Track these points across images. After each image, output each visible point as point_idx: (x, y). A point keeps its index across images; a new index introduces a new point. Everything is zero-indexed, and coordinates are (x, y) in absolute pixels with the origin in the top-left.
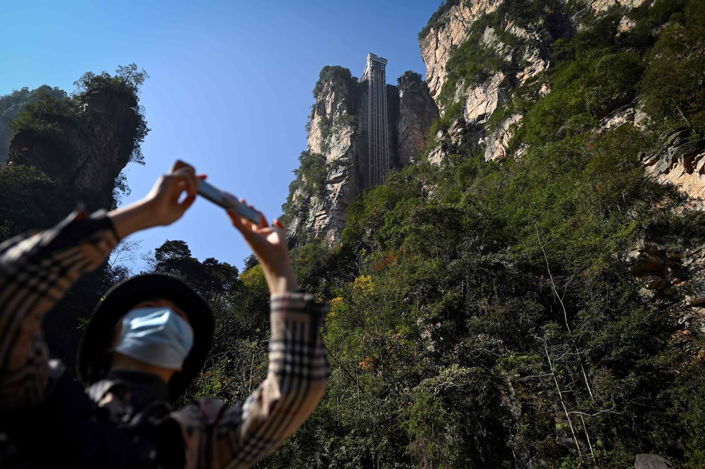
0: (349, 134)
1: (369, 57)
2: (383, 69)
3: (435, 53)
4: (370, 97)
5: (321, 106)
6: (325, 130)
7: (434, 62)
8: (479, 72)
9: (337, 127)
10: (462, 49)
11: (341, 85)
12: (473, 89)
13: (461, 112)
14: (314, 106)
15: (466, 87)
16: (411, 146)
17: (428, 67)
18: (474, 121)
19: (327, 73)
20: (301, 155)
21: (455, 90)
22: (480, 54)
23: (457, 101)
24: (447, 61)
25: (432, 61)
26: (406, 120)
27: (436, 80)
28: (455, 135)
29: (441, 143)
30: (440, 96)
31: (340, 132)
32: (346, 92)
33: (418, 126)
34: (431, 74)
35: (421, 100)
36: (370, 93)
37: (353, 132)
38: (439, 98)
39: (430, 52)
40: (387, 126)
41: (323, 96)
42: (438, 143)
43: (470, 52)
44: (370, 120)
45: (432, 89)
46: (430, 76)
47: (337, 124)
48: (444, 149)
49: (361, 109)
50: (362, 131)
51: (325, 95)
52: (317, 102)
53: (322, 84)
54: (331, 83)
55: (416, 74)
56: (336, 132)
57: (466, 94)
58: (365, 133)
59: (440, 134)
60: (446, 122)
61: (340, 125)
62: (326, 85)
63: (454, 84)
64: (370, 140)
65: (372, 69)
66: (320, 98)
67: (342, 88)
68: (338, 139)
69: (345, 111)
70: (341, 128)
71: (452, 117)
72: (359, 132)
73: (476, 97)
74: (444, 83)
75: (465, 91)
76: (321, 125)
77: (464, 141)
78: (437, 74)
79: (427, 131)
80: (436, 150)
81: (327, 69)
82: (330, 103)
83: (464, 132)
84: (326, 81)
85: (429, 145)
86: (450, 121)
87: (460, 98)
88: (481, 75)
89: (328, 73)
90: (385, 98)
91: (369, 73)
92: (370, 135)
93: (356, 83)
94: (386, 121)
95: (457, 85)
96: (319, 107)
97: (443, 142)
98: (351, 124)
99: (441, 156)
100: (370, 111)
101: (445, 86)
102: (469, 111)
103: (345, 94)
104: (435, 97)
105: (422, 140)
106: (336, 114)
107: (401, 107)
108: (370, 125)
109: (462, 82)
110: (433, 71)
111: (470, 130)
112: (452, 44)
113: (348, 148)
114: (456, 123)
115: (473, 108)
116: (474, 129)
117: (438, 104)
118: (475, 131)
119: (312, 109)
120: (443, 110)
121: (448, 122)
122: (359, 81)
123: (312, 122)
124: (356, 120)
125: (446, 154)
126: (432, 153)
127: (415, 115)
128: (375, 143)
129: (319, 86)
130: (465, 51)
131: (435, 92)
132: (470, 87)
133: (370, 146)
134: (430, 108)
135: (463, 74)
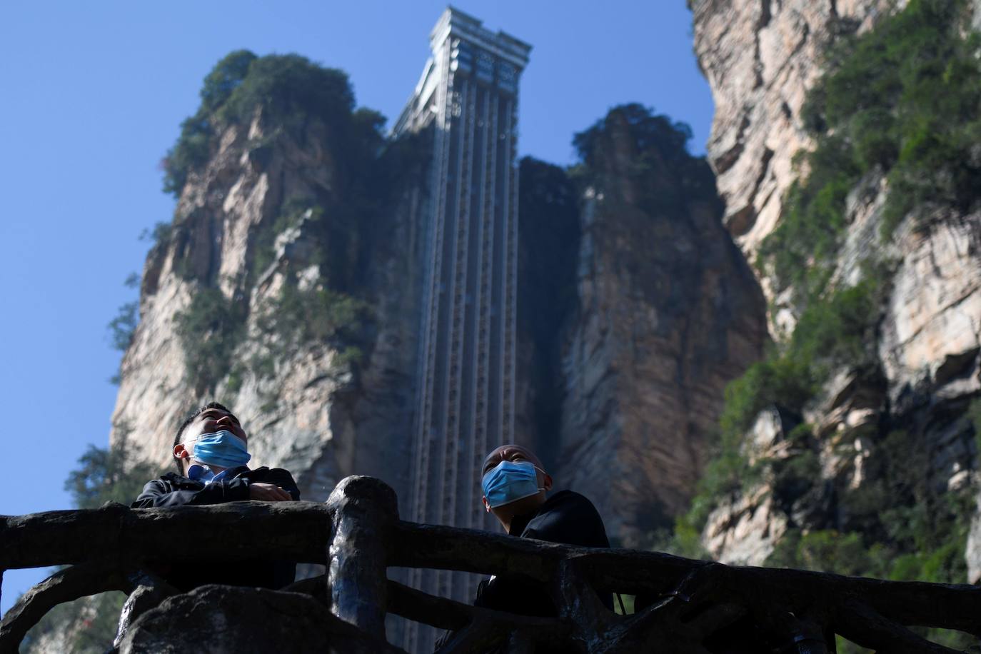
0: (328, 386)
1: (443, 29)
2: (509, 88)
3: (757, 41)
4: (437, 211)
5: (200, 235)
6: (204, 353)
7: (752, 82)
8: (952, 160)
9: (270, 346)
10: (877, 46)
11: (303, 142)
12: (925, 231)
13: (869, 332)
14: (162, 232)
15: (893, 220)
16: (623, 461)
17: (720, 99)
18: (927, 379)
19: (241, 83)
20: (80, 467)
21: (845, 223)
22: (959, 78)
23: (854, 278)
24: (809, 84)
25: (740, 77)
26: (604, 332)
27: (757, 165)
28: (835, 439)
29: (767, 469)
30: (776, 239)
31: (282, 369)
32: (323, 177)
33: (662, 367)
34: (733, 132)
35: (684, 246)
36: (439, 191)
37: (347, 378)
38: (767, 248)
39: (735, 34)
40: (510, 354)
41: (211, 188)
42: (757, 472)
43: (915, 63)
44: (430, 319)
45: (735, 205)
46: (729, 142)
47: (271, 331)
48: (784, 498)
49: (391, 263)
50: (388, 372)
51: (221, 184)
52: (178, 215)
53: (209, 131)
54: (254, 131)
55: (662, 121)
56: (263, 368)
57: (893, 251)
58: (399, 379)
59: (766, 429)
60: (797, 370)
61: (287, 336)
62: (230, 136)
63: (840, 199)
64: (424, 418)
65: (459, 82)
66: (195, 194)
67: (306, 157)
68: (270, 404)
69: (312, 273)
70: (289, 355)
71: (826, 348)
72: (372, 376)
73: (937, 271)
74: (795, 183)
75: (889, 238)
76: (187, 325)
77: (876, 469)
78: (761, 135)
79: (705, 394)
80: (744, 503)
81: (240, 63)
82: (241, 226)
83: (877, 430)
84: (232, 119)
85: (712, 475)
86: (815, 370)
87: (866, 264)
88: (963, 173)
89: (246, 87)
90: (511, 224)
91: (440, 98)
92: (425, 393)
93: (376, 138)
94: (509, 332)
95: (852, 202)
96: (184, 239)
97: (778, 466)
98: (340, 339)
99: (766, 534)
100: (433, 274)
101: (799, 198)
102: (904, 330)
103: (318, 189)
104: (749, 242)
105: (680, 435)
106: (270, 281)
107: (583, 271)
108: (428, 343)
109: (872, 193)
110: (746, 123)
111: (906, 420)
112: (833, 10)
113: (316, 453)
114: (840, 381)
115: (921, 320)
116: (922, 418)
117: (763, 275)
118: (929, 426)
119: (151, 244)
120: (784, 306)
121: (806, 373)
122: (389, 130)
123: (143, 309)
124: (364, 317)
125: (790, 525)
126: (723, 515)
127: (652, 314)
128: (450, 435)
129: (196, 139)
130: (893, 51)
131: (748, 217)
132: (911, 222)
133: (422, 448)
134: (722, 284)
135: (885, 156)
